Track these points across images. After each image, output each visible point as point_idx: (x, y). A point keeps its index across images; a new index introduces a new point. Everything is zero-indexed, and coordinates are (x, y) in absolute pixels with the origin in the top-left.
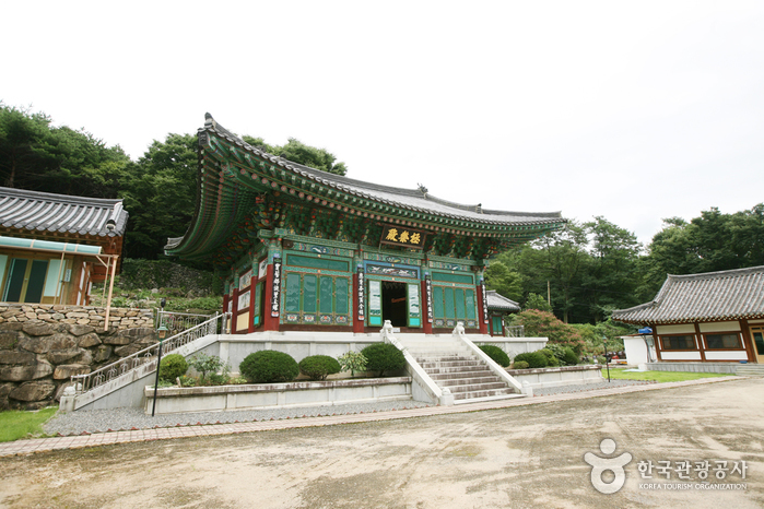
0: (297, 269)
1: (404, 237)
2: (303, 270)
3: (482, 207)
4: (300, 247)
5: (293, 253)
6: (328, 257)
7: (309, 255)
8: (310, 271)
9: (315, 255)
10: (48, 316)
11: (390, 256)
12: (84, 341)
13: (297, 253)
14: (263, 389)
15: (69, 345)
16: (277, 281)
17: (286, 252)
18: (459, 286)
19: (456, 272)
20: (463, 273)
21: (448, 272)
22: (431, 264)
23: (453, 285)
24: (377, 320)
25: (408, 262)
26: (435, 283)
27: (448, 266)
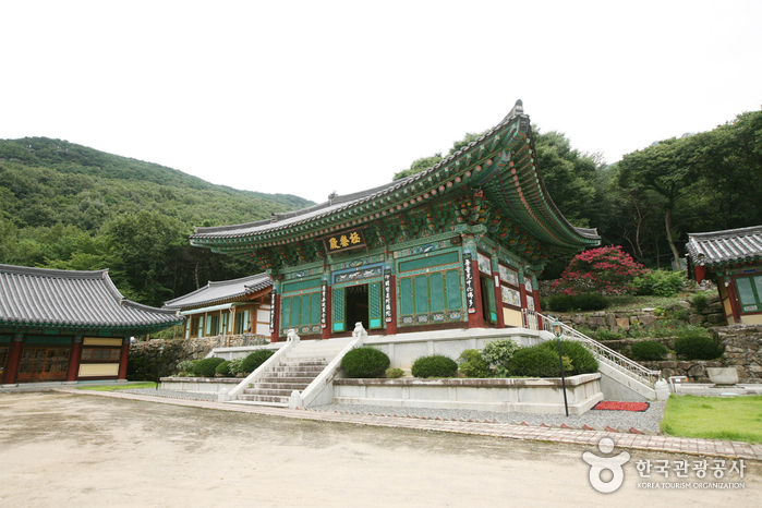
0: (289, 295)
1: (344, 241)
2: (292, 294)
5: (286, 282)
6: (307, 278)
7: (295, 280)
8: (296, 293)
9: (299, 280)
11: (352, 261)
18: (437, 269)
19: (431, 254)
20: (442, 252)
21: (421, 256)
22: (396, 255)
23: (428, 270)
24: (339, 326)
25: (370, 261)
26: (402, 275)
27: (418, 250)
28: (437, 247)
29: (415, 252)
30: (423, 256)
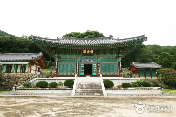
0: (62, 63)
1: (88, 52)
2: (63, 63)
3: (120, 39)
4: (63, 58)
5: (61, 59)
6: (70, 59)
7: (65, 59)
8: (65, 63)
9: (66, 59)
10: (20, 75)
11: (87, 57)
12: (24, 79)
13: (62, 59)
14: (36, 89)
15: (22, 80)
16: (56, 66)
17: (59, 59)
18: (111, 63)
19: (110, 59)
20: (113, 59)
21: (107, 59)
22: (101, 58)
23: (109, 63)
24: (83, 74)
25: (93, 58)
26: (102, 63)
27: (107, 58)
28: (112, 58)
29: (106, 58)
30: (108, 59)
